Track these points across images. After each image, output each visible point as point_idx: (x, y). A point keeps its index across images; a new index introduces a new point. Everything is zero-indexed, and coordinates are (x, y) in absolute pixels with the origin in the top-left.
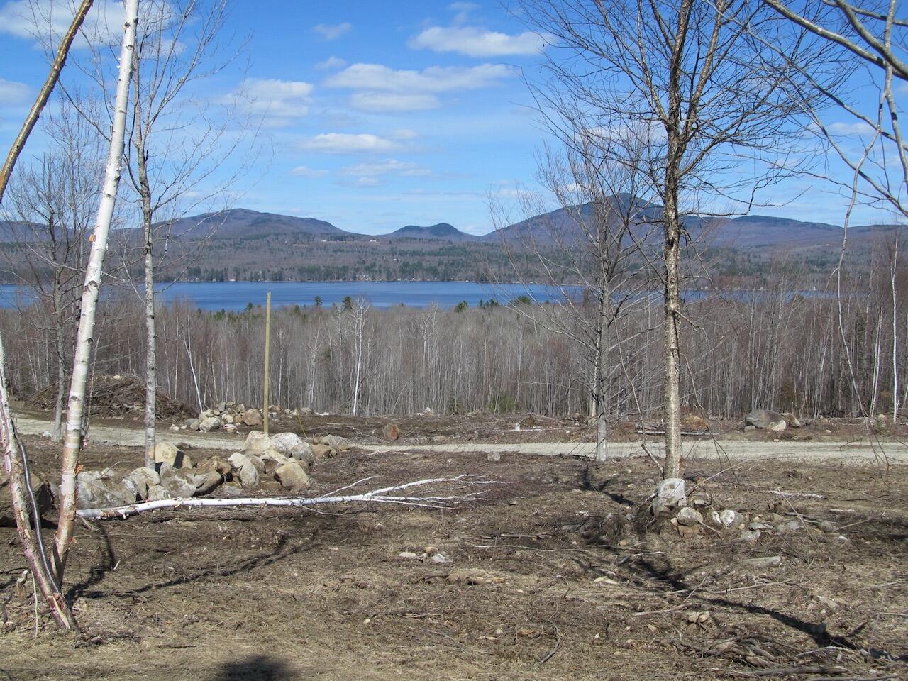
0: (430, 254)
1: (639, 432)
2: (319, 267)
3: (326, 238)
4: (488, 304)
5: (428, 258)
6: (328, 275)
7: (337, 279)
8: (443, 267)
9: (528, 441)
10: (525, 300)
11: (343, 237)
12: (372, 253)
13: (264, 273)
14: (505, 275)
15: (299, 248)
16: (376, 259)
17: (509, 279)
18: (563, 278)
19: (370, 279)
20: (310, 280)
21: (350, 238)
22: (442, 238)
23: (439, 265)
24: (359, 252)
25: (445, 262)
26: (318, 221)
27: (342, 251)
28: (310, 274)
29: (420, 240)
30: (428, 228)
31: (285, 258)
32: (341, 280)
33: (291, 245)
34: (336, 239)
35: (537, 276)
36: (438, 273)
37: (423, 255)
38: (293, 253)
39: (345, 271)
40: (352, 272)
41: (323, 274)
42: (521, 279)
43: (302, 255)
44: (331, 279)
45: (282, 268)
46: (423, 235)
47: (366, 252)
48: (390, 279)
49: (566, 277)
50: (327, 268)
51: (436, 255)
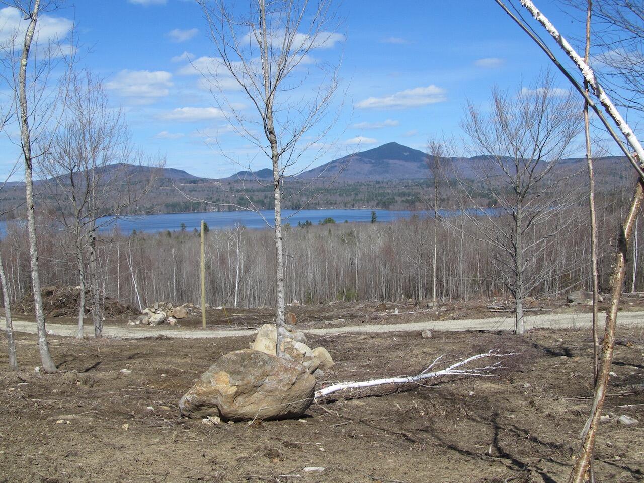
0: (258, 191)
1: (491, 310)
2: (180, 203)
3: (184, 182)
4: (304, 225)
5: (256, 193)
6: (187, 208)
7: (193, 211)
8: (268, 200)
9: (408, 321)
10: (329, 221)
11: (195, 181)
12: (217, 191)
13: (140, 208)
14: (313, 203)
15: (164, 190)
16: (220, 196)
17: (315, 206)
18: (353, 205)
19: (216, 210)
20: (173, 213)
21: (200, 181)
22: (266, 179)
23: (265, 198)
24: (208, 191)
25: (269, 196)
26: (177, 170)
27: (195, 191)
28: (173, 208)
29: (250, 181)
30: (255, 172)
31: (155, 197)
32: (196, 211)
33: (159, 188)
34: (191, 182)
35: (335, 204)
36: (265, 204)
37: (254, 191)
38: (160, 194)
39: (198, 205)
40: (204, 205)
41: (182, 207)
42: (323, 206)
43: (167, 195)
44: (189, 211)
45: (153, 205)
46: (252, 178)
47: (213, 191)
48: (231, 209)
49: (356, 203)
50: (185, 203)
51: (262, 191)
